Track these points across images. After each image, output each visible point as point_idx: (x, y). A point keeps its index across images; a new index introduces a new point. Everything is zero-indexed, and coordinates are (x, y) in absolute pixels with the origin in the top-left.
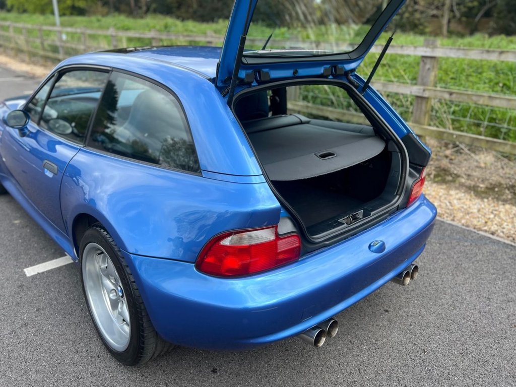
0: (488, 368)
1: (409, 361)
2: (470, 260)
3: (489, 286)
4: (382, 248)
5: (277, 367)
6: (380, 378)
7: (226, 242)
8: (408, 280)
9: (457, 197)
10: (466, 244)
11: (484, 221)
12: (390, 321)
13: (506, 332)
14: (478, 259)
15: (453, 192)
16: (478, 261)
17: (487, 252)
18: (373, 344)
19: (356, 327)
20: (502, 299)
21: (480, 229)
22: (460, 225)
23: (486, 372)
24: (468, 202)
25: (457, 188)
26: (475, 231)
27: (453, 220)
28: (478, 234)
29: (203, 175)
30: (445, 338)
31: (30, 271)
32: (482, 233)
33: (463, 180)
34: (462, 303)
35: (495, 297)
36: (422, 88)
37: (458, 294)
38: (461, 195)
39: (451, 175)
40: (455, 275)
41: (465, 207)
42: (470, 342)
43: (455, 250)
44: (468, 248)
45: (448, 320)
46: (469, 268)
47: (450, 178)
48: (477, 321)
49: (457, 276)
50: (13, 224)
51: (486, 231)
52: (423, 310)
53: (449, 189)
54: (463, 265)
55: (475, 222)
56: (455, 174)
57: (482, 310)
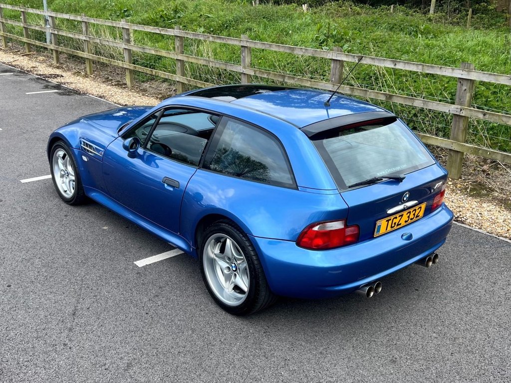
0: (483, 321)
1: (430, 317)
2: (486, 258)
3: (497, 275)
4: (410, 237)
5: (340, 319)
6: (409, 325)
7: (316, 228)
8: (431, 263)
9: (488, 209)
10: (487, 246)
11: (506, 229)
12: (419, 296)
13: (501, 303)
14: (494, 257)
15: (484, 205)
16: (493, 259)
17: (502, 252)
18: (405, 308)
19: (394, 299)
20: (504, 283)
21: (501, 236)
22: (485, 232)
23: (481, 323)
24: (497, 214)
25: (489, 201)
26: (497, 237)
27: (480, 228)
28: (499, 239)
29: (299, 189)
30: (457, 305)
31: (141, 263)
32: (501, 238)
33: (496, 194)
34: (474, 286)
35: (499, 282)
36: (459, 107)
37: (472, 280)
38: (492, 207)
39: (486, 189)
40: (473, 268)
41: (493, 218)
42: (473, 307)
43: (476, 251)
44: (487, 249)
45: (461, 295)
46: (485, 263)
47: (484, 192)
48: (482, 296)
49: (474, 269)
50: (104, 230)
51: (506, 237)
52: (443, 289)
53: (482, 202)
54: (480, 262)
55: (499, 230)
56: (490, 189)
57: (487, 290)
